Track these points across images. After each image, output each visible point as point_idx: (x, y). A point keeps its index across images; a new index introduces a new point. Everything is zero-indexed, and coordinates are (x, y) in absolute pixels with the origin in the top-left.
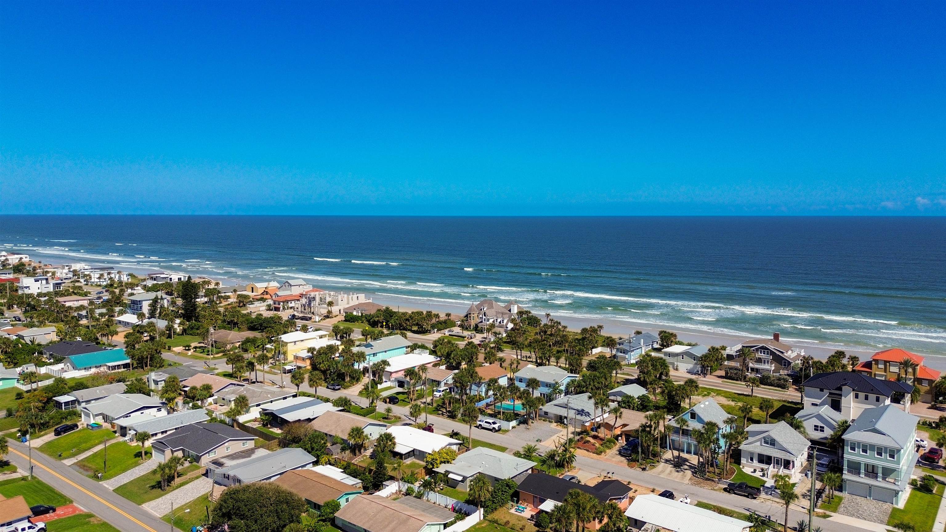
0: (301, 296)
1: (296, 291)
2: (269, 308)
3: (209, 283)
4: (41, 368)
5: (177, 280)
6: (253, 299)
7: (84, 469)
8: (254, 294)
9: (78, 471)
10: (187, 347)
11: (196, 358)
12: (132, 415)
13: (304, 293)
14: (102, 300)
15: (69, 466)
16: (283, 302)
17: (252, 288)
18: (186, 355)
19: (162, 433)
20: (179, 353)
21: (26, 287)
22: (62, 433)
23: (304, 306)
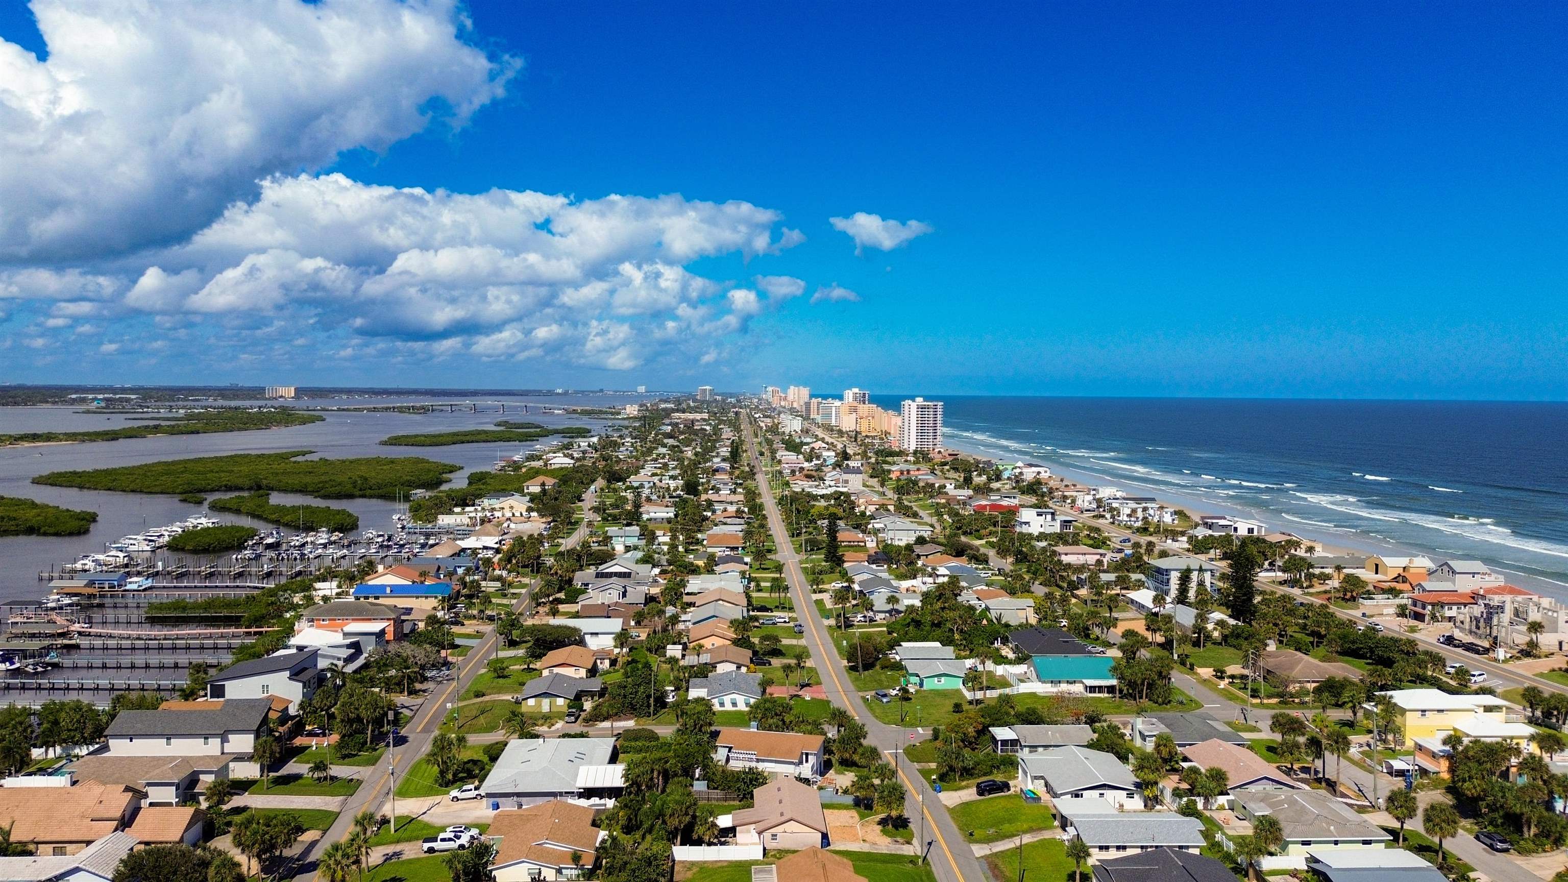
0: (1475, 597)
1: (1464, 585)
2: (1402, 612)
3: (1297, 545)
4: (998, 667)
5: (1246, 533)
6: (1375, 587)
7: (994, 873)
8: (1380, 577)
9: (984, 874)
10: (1220, 674)
11: (1231, 697)
12: (1085, 793)
13: (1482, 592)
14: (1122, 555)
15: (977, 858)
16: (1433, 605)
17: (1377, 565)
18: (1215, 688)
19: (1118, 848)
20: (1205, 680)
21: (1026, 523)
22: (986, 793)
23: (1477, 620)
